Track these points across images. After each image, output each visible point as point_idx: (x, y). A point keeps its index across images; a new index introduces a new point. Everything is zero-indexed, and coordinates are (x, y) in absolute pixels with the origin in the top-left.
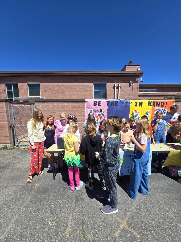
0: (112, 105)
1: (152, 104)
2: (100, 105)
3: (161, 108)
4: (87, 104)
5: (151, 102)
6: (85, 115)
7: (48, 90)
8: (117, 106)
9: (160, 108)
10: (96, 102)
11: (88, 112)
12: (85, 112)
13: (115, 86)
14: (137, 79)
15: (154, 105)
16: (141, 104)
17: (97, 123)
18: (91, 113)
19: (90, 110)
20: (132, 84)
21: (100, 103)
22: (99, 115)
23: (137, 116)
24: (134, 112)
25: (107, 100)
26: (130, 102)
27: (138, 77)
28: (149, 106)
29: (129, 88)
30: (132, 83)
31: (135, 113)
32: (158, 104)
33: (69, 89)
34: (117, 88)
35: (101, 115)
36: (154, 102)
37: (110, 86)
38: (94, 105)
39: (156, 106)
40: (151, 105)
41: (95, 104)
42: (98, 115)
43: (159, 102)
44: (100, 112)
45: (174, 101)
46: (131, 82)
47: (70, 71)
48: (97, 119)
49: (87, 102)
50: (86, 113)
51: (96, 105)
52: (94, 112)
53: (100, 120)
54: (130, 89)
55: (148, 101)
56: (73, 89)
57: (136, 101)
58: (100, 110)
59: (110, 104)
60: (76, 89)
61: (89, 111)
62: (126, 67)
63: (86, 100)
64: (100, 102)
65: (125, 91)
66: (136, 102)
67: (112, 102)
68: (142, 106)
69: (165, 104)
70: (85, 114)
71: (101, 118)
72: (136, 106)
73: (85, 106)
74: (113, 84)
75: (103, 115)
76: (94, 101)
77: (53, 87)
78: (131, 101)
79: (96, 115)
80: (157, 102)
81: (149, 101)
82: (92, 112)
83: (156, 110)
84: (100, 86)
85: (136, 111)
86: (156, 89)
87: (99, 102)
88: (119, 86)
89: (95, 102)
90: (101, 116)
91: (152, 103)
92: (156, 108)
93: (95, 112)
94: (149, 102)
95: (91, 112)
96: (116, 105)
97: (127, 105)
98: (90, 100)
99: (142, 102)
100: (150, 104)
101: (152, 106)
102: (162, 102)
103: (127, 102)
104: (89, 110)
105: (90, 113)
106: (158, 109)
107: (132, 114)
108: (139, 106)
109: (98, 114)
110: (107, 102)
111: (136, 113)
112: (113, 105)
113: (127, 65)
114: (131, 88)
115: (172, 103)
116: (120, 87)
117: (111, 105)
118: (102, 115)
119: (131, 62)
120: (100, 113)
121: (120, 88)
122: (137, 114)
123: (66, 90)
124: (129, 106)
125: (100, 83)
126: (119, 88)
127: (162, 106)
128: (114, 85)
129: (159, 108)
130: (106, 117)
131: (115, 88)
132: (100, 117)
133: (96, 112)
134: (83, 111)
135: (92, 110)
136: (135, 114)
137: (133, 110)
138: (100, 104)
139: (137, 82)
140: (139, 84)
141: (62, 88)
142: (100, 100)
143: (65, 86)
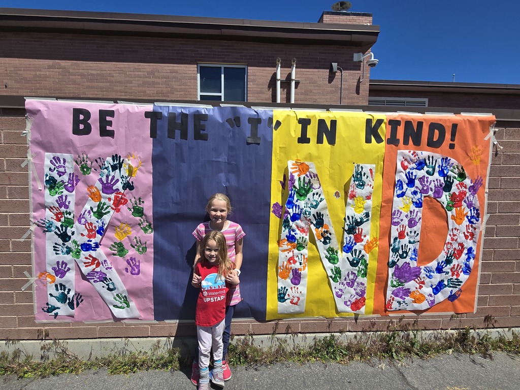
0: (178, 133)
1: (384, 130)
2: (111, 134)
3: (431, 154)
4: (37, 127)
5: (380, 122)
6: (31, 188)
7: (18, 85)
8: (204, 138)
9: (424, 154)
10: (87, 114)
11: (47, 171)
12: (31, 167)
13: (279, 77)
14: (356, 57)
15: (393, 141)
16: (328, 132)
17: (101, 228)
18: (60, 174)
19: (57, 159)
20: (338, 74)
21: (110, 123)
22: (108, 188)
23: (307, 192)
24: (290, 170)
25: (149, 107)
26: (271, 119)
27: (363, 47)
28: (368, 141)
29: (329, 88)
30: (338, 69)
31: (296, 178)
32: (413, 133)
34: (286, 84)
35: (119, 185)
36: (394, 123)
37: (257, 76)
38: (76, 131)
39: (406, 142)
40: (379, 140)
41: (82, 127)
42: (100, 186)
43: (420, 124)
44: (114, 168)
45: (491, 122)
46: (335, 65)
48: (95, 210)
49: (35, 112)
50: (36, 175)
51: (87, 131)
52: (76, 169)
53: (112, 212)
54: (332, 92)
55: (362, 116)
57: (303, 113)
58: (110, 159)
59: (164, 125)
61: (47, 162)
62: (326, 18)
63: (31, 103)
64: (111, 114)
65: (314, 97)
66: (305, 123)
67: (172, 117)
68: (332, 141)
69: (448, 136)
70: (31, 177)
71: (118, 203)
72: (303, 139)
73: (29, 138)
74: (269, 71)
75: (128, 186)
76: (77, 112)
77: (38, 73)
78: (279, 114)
79: (90, 187)
80: (408, 123)
81: (366, 115)
82: (68, 171)
83: (406, 164)
84: (223, 76)
85: (302, 167)
86: (426, 100)
87: (103, 114)
88: (293, 77)
89: (82, 117)
90: (122, 191)
91: (383, 125)
92: (406, 152)
93: (82, 168)
94: (369, 121)
95: (62, 170)
96: (200, 136)
97: (254, 134)
98: (54, 101)
99: (334, 123)
100: (372, 130)
101: (383, 144)
102: (434, 126)
103: (256, 121)
104: (48, 156)
105: (57, 177)
106: (412, 157)
107: (286, 182)
108: (320, 141)
109: (101, 180)
110: (147, 114)
111: (302, 177)
112: (184, 136)
113: (328, 13)
114: (336, 87)
115: (479, 128)
116: (297, 84)
117: (171, 135)
118: (125, 188)
119: (342, 4)
120: (112, 174)
121: (296, 87)
122: (307, 180)
124: (265, 140)
125: (223, 66)
126: (293, 84)
127: (432, 144)
128: (275, 75)
129: (419, 152)
130: (145, 195)
131: (279, 83)
132: (112, 196)
133: (88, 169)
134: (15, 165)
135: (67, 156)
136: (297, 184)
137: (290, 164)
138: (108, 128)
139: (357, 66)
142: (107, 106)
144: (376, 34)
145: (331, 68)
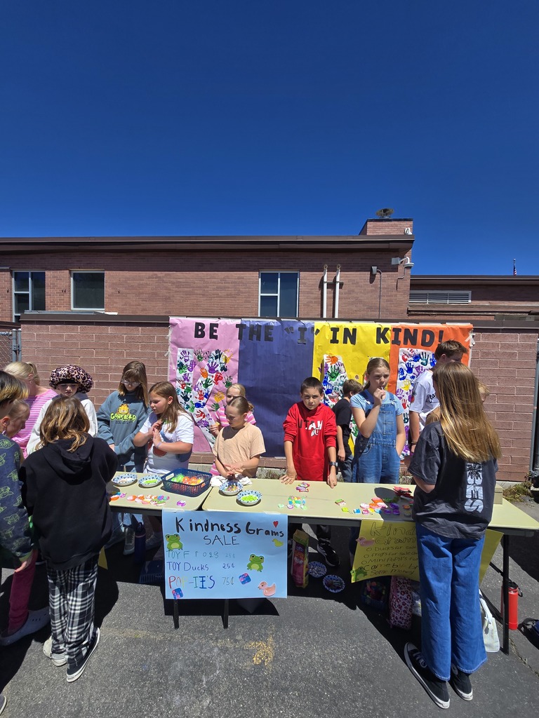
0: (255, 337)
1: (389, 335)
2: (216, 337)
3: (424, 351)
4: (174, 333)
5: (386, 329)
6: (169, 368)
7: (127, 291)
8: (270, 340)
9: (419, 351)
10: (203, 326)
11: (178, 359)
12: (170, 356)
13: (325, 280)
14: (394, 261)
15: (396, 342)
16: (351, 336)
17: (207, 394)
18: (186, 361)
19: (184, 352)
20: (378, 276)
21: (216, 331)
22: (212, 370)
23: (337, 375)
24: (325, 361)
25: (239, 322)
26: (313, 328)
27: (400, 253)
28: (378, 342)
29: (370, 287)
30: (377, 271)
31: (329, 366)
32: (411, 338)
33: (186, 289)
34: (332, 286)
35: (219, 368)
36: (396, 331)
37: (307, 279)
38: (197, 336)
39: (405, 343)
40: (386, 341)
41: (200, 333)
42: (207, 368)
43: (416, 331)
44: (216, 358)
45: (469, 329)
46: (374, 268)
47: (190, 237)
48: (204, 383)
49: (174, 325)
50: (172, 361)
51: (203, 335)
52: (195, 358)
53: (214, 384)
54: (372, 291)
55: (373, 326)
56: (199, 287)
57: (334, 324)
58: (214, 352)
59: (246, 333)
60: (206, 289)
61: (179, 354)
62: (370, 225)
63: (173, 319)
64: (217, 325)
65: (355, 295)
66: (335, 330)
67: (252, 327)
68: (353, 342)
69: (436, 339)
70: (169, 362)
71: (217, 379)
72: (334, 341)
73: (170, 340)
74: (318, 275)
75: (224, 369)
76: (198, 324)
77: (141, 282)
78: (318, 325)
79: (202, 369)
80: (407, 331)
81: (377, 325)
82: (190, 359)
83: (406, 357)
84: (279, 279)
85: (334, 359)
86: (469, 292)
87: (212, 325)
88: (338, 279)
89: (200, 327)
90: (220, 372)
91: (389, 332)
92: (406, 349)
93: (198, 357)
94: (379, 329)
95: (187, 358)
96: (268, 339)
97: (302, 338)
98: (185, 318)
99: (355, 330)
100: (381, 335)
101: (389, 344)
102: (425, 332)
103: (303, 329)
104: (180, 350)
105: (184, 362)
106: (410, 353)
107: (323, 368)
108: (345, 342)
109: (208, 365)
110: (237, 326)
111: (333, 365)
112: (258, 338)
113: (371, 221)
114: (376, 286)
115: (460, 333)
116: (341, 285)
117: (251, 338)
118: (221, 370)
119: (385, 211)
120: (215, 361)
121: (341, 287)
122: (336, 368)
123: (176, 292)
124: (309, 341)
125: (279, 272)
126: (338, 285)
127: (424, 344)
128: (323, 278)
129: (415, 350)
130: (234, 375)
131: (325, 285)
132: (214, 375)
133: (202, 358)
134: (161, 355)
135: (190, 350)
136: (330, 370)
137: (325, 357)
138: (215, 334)
139: (395, 269)
140: (412, 276)
141: (165, 284)
142: (214, 321)
143: (175, 280)
144: (412, 242)
145: (371, 271)
